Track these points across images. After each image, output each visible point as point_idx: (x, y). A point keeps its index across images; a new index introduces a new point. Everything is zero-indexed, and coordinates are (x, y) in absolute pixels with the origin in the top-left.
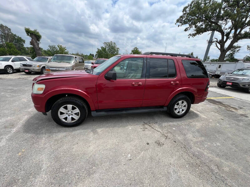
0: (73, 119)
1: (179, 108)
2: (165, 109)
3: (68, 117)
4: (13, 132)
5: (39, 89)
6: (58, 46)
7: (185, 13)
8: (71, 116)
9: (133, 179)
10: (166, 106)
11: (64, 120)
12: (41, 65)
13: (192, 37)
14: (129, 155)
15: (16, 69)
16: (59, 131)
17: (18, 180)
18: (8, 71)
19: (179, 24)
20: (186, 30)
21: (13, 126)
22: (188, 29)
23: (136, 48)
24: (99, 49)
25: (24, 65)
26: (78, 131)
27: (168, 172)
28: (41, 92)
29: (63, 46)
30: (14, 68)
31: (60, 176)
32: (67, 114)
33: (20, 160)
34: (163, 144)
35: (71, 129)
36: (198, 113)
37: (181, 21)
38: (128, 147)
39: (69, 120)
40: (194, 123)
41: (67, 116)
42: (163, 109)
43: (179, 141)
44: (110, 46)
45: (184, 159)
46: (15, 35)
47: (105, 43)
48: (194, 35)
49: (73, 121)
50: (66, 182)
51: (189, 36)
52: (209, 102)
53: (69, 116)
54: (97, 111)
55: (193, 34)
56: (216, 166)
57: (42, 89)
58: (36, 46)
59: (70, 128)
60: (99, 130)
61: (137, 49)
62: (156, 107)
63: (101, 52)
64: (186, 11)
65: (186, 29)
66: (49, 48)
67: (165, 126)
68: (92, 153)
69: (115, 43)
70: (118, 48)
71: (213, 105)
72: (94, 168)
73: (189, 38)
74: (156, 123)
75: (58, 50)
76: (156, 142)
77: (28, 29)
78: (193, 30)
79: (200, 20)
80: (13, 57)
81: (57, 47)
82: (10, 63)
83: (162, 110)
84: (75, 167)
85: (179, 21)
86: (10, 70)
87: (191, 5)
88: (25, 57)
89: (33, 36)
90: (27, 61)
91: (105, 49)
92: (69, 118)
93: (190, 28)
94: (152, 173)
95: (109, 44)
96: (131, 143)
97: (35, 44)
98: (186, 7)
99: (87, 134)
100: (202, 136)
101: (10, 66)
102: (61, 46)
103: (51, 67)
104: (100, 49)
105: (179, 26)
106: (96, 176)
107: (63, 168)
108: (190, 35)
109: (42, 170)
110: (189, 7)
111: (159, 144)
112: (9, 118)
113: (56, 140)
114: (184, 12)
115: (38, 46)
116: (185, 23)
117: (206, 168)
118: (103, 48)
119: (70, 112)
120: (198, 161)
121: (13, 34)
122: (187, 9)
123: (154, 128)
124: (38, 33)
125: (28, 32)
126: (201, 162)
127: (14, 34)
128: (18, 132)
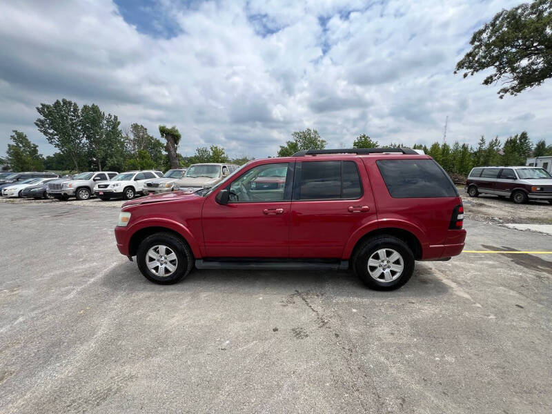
0: (167, 271)
1: (380, 266)
2: (344, 265)
3: (160, 266)
4: (88, 283)
5: (124, 220)
6: (212, 149)
7: (480, 46)
8: (164, 266)
9: (208, 379)
10: (344, 260)
11: (154, 271)
12: (172, 183)
13: (512, 94)
14: (228, 342)
15: (139, 193)
16: (144, 289)
17: (64, 343)
18: (128, 196)
19: (464, 71)
20: (488, 81)
21: (93, 274)
22: (494, 78)
23: (364, 136)
24: (283, 147)
25: (149, 185)
26: (171, 292)
27: (278, 385)
28: (125, 224)
29: (220, 147)
30: (137, 190)
31: (111, 348)
32: (158, 260)
33: (79, 319)
34: (307, 336)
35: (162, 288)
36: (453, 285)
37: (470, 63)
38: (236, 328)
39: (161, 273)
40: (417, 306)
41: (158, 264)
42: (338, 266)
43: (347, 336)
44: (305, 138)
45: (332, 371)
46: (152, 138)
47: (296, 133)
48: (516, 90)
49: (167, 275)
50: (113, 358)
51: (501, 94)
52: (512, 261)
53: (162, 264)
54: (206, 259)
55: (513, 88)
56: (400, 401)
57: (127, 218)
58: (173, 153)
59: (161, 286)
60: (204, 296)
61: (366, 139)
62: (327, 260)
63: (287, 152)
64: (480, 40)
65: (488, 78)
66: (197, 152)
67: (337, 303)
68: (170, 327)
69: (316, 132)
70: (323, 141)
71: (520, 271)
72: (160, 348)
73: (501, 97)
74: (322, 295)
75: (211, 154)
76: (293, 330)
77: (163, 127)
78: (508, 80)
79: (525, 52)
80: (137, 173)
81: (210, 150)
82: (131, 182)
83: (335, 267)
84: (135, 342)
85: (463, 64)
86: (130, 195)
87: (493, 24)
88: (153, 172)
89: (170, 137)
90: (155, 177)
91: (296, 145)
92: (162, 268)
93: (501, 74)
94: (246, 379)
95: (304, 135)
96: (244, 323)
97: (172, 149)
98: (481, 32)
99: (181, 299)
100: (417, 334)
101: (131, 188)
102: (216, 148)
103: (181, 187)
104: (286, 146)
105: (465, 76)
106: (156, 360)
107: (119, 340)
108: (505, 91)
109: (95, 336)
110: (488, 31)
111: (298, 333)
112: (95, 263)
113: (133, 302)
114: (477, 43)
115: (175, 152)
116: (483, 66)
117: (370, 398)
118: (292, 143)
119: (163, 258)
120: (361, 382)
121: (149, 136)
122: (485, 36)
123: (310, 304)
124: (177, 130)
125: (163, 131)
126: (367, 385)
127: (151, 136)
128: (95, 284)
